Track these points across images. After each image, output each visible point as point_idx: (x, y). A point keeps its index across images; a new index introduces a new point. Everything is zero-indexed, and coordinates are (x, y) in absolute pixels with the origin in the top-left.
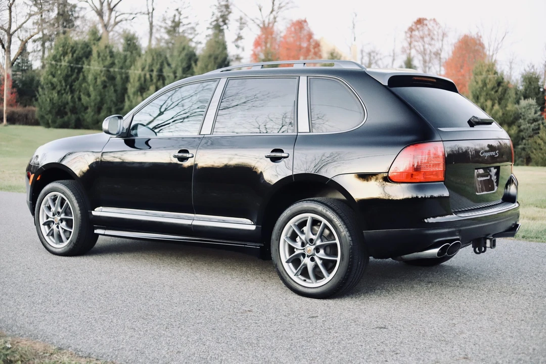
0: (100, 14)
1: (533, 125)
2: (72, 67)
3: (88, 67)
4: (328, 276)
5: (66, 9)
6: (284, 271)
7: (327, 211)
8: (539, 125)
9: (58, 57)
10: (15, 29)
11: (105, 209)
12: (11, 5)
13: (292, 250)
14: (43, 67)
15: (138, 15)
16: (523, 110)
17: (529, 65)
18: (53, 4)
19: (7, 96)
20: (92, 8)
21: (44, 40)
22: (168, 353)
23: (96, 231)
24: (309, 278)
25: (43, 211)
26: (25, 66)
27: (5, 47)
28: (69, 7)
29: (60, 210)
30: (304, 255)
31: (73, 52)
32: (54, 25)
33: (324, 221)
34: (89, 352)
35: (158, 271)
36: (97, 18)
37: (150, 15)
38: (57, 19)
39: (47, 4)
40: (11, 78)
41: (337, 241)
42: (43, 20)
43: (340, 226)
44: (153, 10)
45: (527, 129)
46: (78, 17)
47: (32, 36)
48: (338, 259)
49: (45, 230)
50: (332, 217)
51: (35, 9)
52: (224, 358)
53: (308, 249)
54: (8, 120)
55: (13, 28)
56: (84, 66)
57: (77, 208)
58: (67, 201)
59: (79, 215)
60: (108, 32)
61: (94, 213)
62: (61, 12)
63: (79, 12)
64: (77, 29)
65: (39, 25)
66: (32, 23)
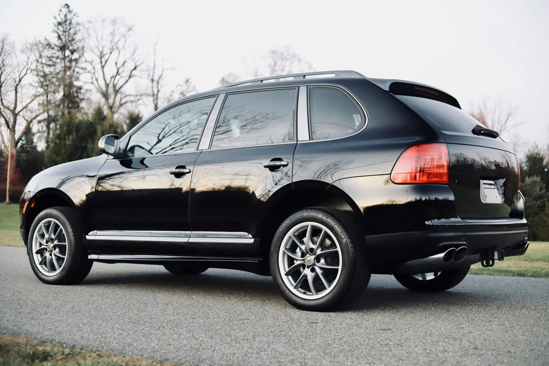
0: (106, 96)
1: (538, 202)
2: (75, 146)
3: (92, 146)
4: (329, 287)
5: (71, 91)
6: (283, 284)
7: (327, 218)
8: (544, 202)
9: (62, 136)
10: (21, 109)
11: (99, 232)
12: (17, 85)
13: (291, 261)
14: (47, 147)
15: (143, 97)
16: (528, 187)
17: (533, 145)
18: (59, 85)
19: (10, 175)
20: (98, 89)
21: (49, 120)
22: (158, 345)
23: (90, 257)
24: (310, 291)
25: (37, 239)
26: (30, 148)
27: (10, 127)
28: (75, 89)
29: (53, 237)
30: (304, 266)
31: (78, 131)
32: (59, 106)
33: (325, 228)
34: (74, 344)
35: (153, 294)
36: (103, 101)
37: (155, 97)
38: (62, 101)
39: (53, 86)
40: (15, 158)
41: (339, 249)
42: (49, 102)
43: (341, 232)
44: (158, 91)
45: (533, 207)
46: (83, 99)
47: (37, 116)
48: (340, 268)
49: (37, 258)
50: (333, 224)
51: (41, 90)
52: (216, 348)
53: (308, 259)
54: (10, 199)
55: (19, 109)
56: (89, 145)
57: (71, 234)
58: (61, 226)
59: (73, 240)
60: (113, 113)
61: (88, 237)
62: (67, 93)
63: (84, 94)
64: (82, 111)
65: (45, 106)
66: (37, 104)
